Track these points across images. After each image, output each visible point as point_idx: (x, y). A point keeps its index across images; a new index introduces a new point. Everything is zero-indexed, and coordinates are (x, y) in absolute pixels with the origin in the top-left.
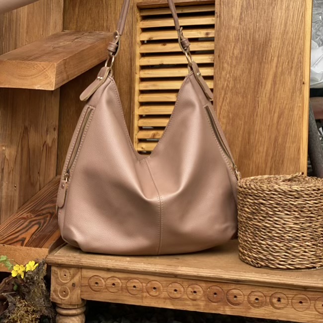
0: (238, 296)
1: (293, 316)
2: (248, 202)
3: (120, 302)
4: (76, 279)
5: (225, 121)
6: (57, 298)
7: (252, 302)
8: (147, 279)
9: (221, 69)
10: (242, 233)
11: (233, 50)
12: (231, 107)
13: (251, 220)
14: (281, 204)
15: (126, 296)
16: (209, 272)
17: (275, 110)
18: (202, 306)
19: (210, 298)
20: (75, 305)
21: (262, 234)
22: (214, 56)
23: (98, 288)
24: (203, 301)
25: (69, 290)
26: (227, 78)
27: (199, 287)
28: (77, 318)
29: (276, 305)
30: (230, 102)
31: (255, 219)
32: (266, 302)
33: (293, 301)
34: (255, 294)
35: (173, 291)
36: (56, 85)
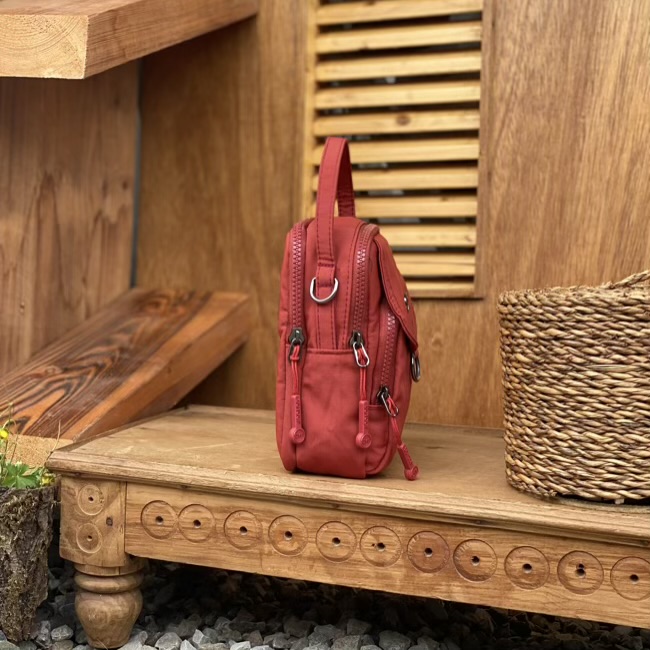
0: (481, 558)
1: (615, 610)
2: (523, 338)
3: (210, 565)
4: (115, 509)
5: (506, 173)
6: (74, 551)
7: (515, 573)
8: (271, 512)
9: (498, 52)
10: (510, 418)
11: (527, 8)
12: (519, 141)
13: (530, 380)
14: (604, 337)
15: (224, 550)
16: (413, 497)
17: (623, 145)
18: (396, 580)
19: (415, 560)
20: (114, 569)
21: (557, 415)
22: (482, 25)
23: (164, 531)
24: (400, 566)
25: (99, 534)
26: (511, 75)
27: (392, 534)
28: (121, 598)
29: (571, 582)
30: (519, 130)
31: (540, 378)
32: (549, 573)
33: (616, 573)
34: (524, 553)
35: (330, 542)
36: (86, 68)
